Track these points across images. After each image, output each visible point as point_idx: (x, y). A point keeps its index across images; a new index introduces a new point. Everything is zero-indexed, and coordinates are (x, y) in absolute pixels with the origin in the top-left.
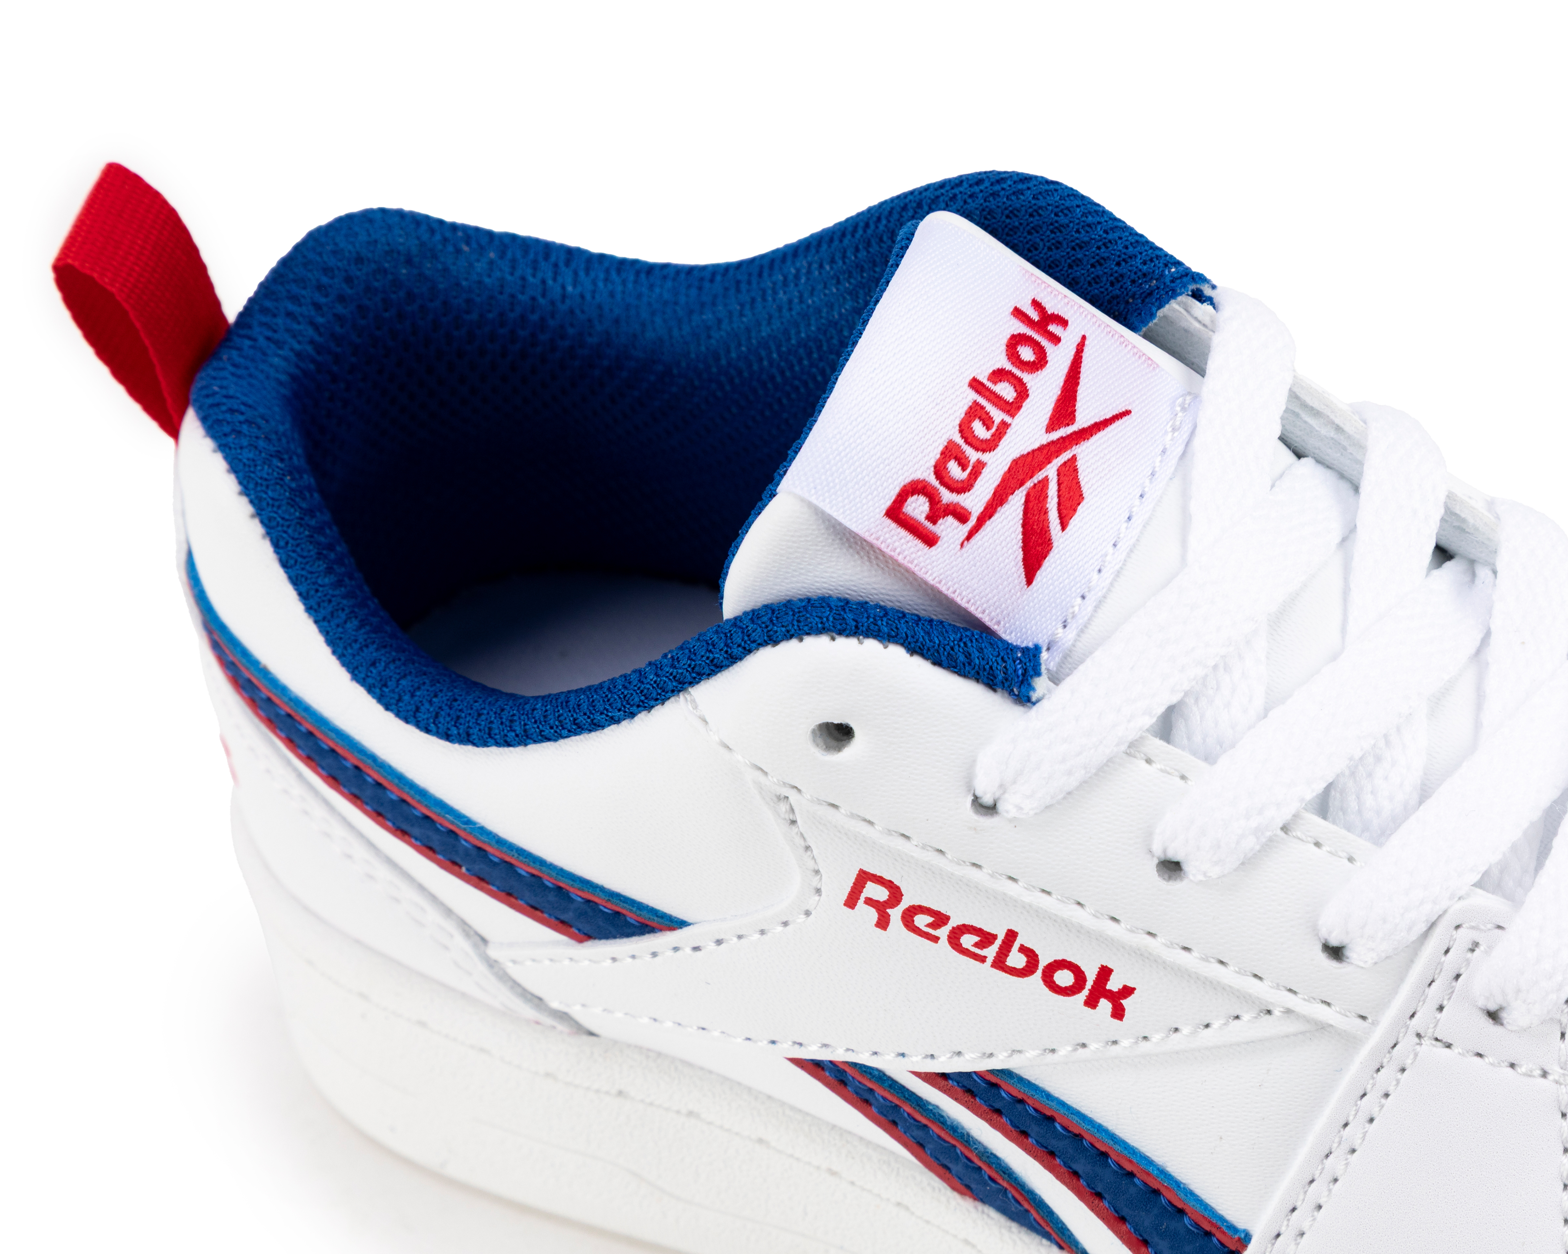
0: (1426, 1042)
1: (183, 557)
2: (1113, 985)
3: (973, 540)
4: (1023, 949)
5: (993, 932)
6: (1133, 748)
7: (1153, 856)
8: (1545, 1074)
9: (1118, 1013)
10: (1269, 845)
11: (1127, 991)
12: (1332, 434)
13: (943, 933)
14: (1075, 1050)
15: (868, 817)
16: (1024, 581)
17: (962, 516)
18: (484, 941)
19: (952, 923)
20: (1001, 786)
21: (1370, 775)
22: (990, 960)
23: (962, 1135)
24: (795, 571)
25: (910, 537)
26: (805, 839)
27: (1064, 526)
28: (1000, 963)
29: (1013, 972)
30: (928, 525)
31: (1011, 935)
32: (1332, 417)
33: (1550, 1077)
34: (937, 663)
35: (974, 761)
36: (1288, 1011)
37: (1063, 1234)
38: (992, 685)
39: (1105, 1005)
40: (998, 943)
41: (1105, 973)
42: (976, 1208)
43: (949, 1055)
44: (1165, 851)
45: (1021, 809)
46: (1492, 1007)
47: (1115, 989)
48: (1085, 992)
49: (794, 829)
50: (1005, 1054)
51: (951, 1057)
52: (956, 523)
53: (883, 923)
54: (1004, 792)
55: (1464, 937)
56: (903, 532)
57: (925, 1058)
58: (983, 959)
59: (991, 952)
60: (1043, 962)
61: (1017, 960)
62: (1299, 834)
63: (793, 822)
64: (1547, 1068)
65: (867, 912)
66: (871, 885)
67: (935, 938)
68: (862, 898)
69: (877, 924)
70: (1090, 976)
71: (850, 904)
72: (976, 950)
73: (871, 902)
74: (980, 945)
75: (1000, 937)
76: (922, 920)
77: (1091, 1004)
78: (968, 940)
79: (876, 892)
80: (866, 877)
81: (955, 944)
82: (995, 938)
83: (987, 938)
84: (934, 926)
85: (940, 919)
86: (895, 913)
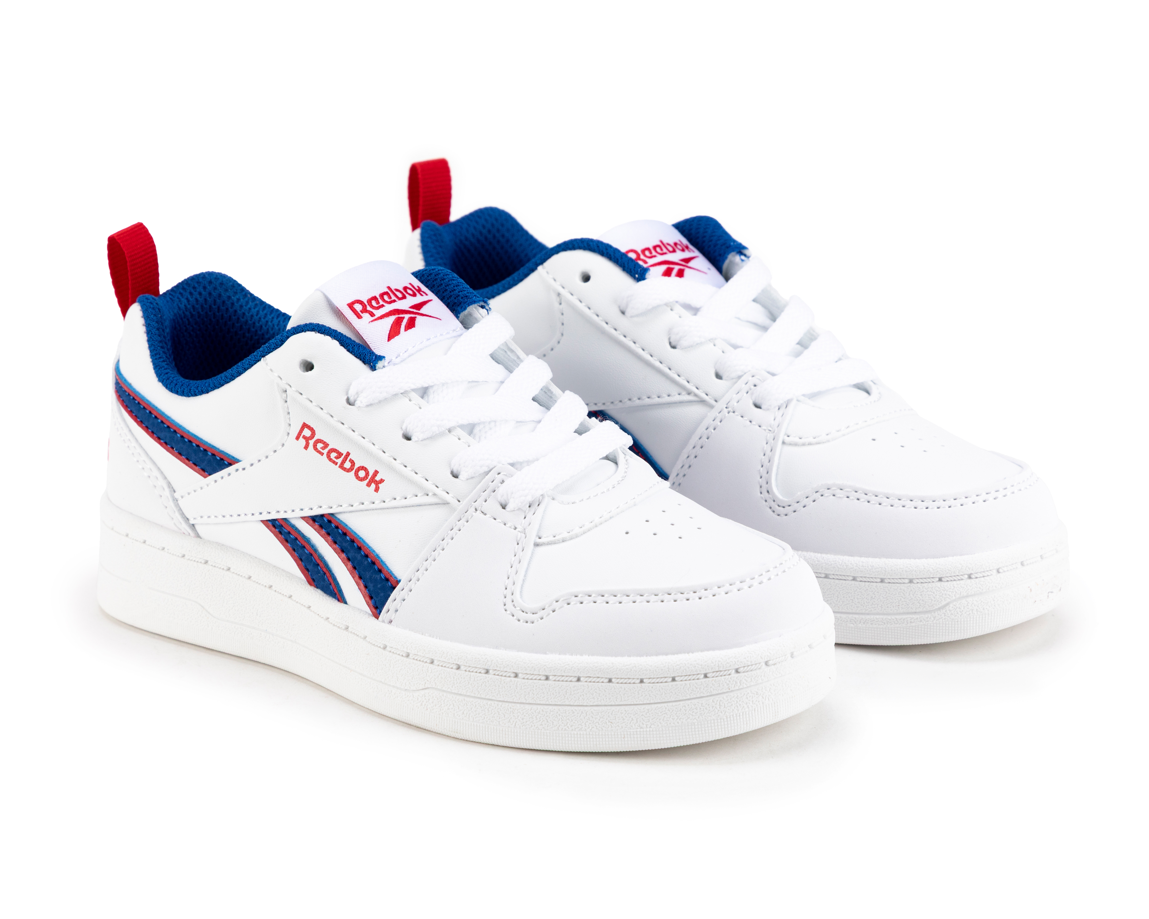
0: (478, 512)
1: (116, 361)
2: (378, 478)
3: (373, 323)
4: (351, 460)
5: (342, 452)
6: (404, 393)
7: (402, 430)
8: (515, 528)
9: (377, 490)
10: (441, 435)
11: (382, 481)
12: (516, 359)
13: (325, 451)
14: (359, 505)
15: (311, 399)
16: (386, 339)
17: (372, 315)
18: (175, 491)
19: (329, 448)
20: (357, 393)
21: (486, 432)
22: (338, 464)
23: (315, 549)
24: (312, 317)
25: (353, 313)
26: (290, 421)
27: (406, 330)
28: (342, 467)
29: (345, 469)
30: (360, 313)
31: (348, 454)
32: (517, 352)
33: (517, 530)
34: (348, 351)
35: (351, 384)
36: (435, 494)
37: (340, 593)
38: (364, 362)
39: (373, 486)
40: (343, 457)
41: (376, 473)
42: (314, 589)
43: (317, 507)
44: (406, 429)
45: (362, 402)
46: (503, 502)
47: (378, 480)
48: (368, 480)
49: (286, 405)
50: (336, 506)
51: (318, 508)
52: (369, 316)
53: (306, 447)
54: (358, 397)
55: (499, 478)
56: (351, 311)
57: (309, 509)
58: (336, 464)
59: (339, 461)
60: (356, 467)
61: (347, 465)
62: (454, 434)
63: (286, 402)
64: (517, 526)
65: (302, 442)
66: (306, 429)
67: (322, 454)
68: (302, 435)
69: (304, 448)
70: (371, 474)
71: (297, 438)
72: (335, 460)
73: (304, 437)
74: (337, 458)
75: (344, 455)
76: (320, 446)
77: (369, 485)
78: (333, 455)
79: (307, 433)
80: (305, 426)
81: (328, 456)
82: (342, 455)
83: (340, 454)
84: (323, 448)
85: (326, 445)
86: (311, 442)
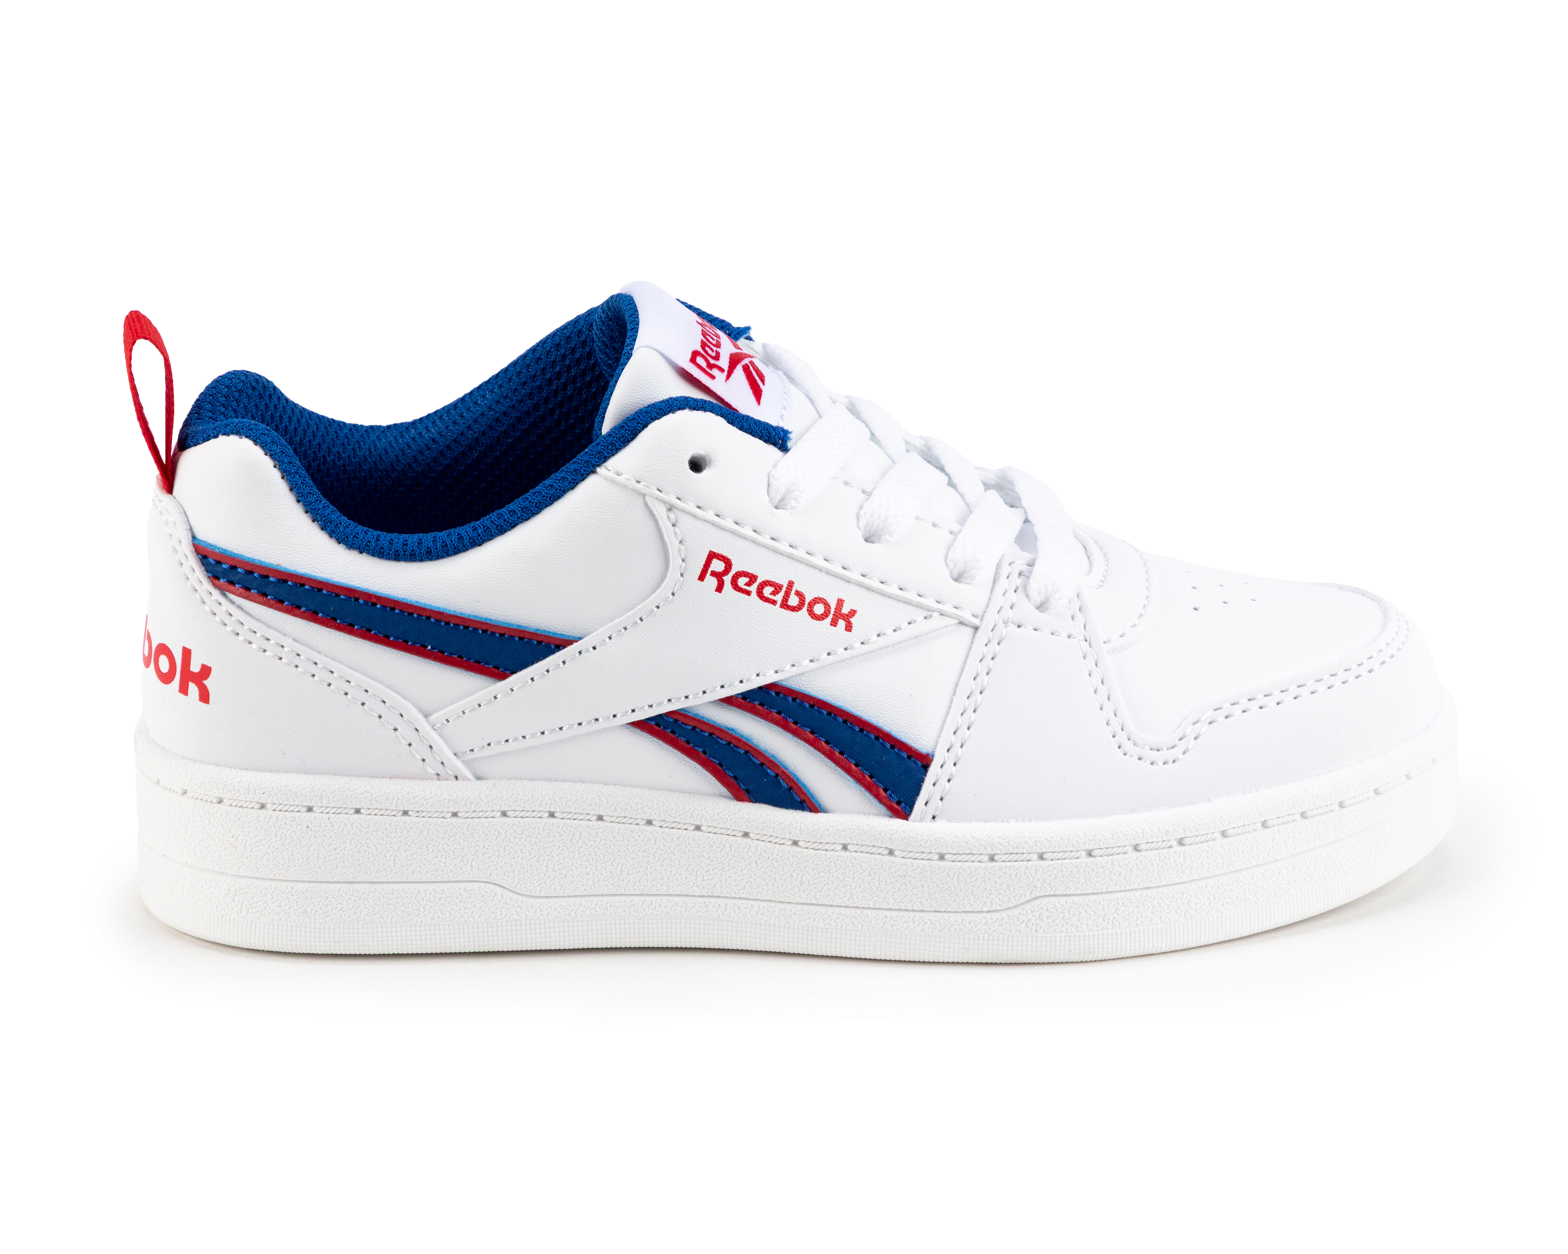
0: (1011, 626)
2: (845, 610)
4: (798, 593)
5: (781, 583)
7: (861, 531)
8: (1070, 636)
9: (849, 628)
11: (853, 613)
13: (753, 588)
14: (827, 656)
15: (717, 513)
16: (756, 403)
19: (759, 581)
22: (779, 603)
23: (751, 743)
26: (683, 553)
27: (764, 384)
28: (785, 605)
29: (790, 608)
31: (791, 584)
33: (1074, 638)
34: (740, 428)
36: (941, 614)
38: (769, 442)
39: (842, 623)
40: (784, 589)
41: (840, 602)
44: (867, 526)
46: (1039, 603)
47: (846, 613)
48: (831, 616)
49: (674, 530)
50: (787, 667)
51: (754, 678)
53: (719, 589)
55: (1014, 570)
58: (775, 603)
60: (808, 600)
63: (674, 525)
64: (1072, 633)
65: (711, 582)
66: (715, 561)
67: (748, 593)
68: (709, 572)
69: (716, 590)
70: (833, 606)
71: (702, 578)
72: (772, 597)
73: (714, 574)
74: (774, 593)
75: (785, 586)
76: (742, 582)
77: (834, 623)
78: (767, 591)
79: (717, 566)
80: (712, 556)
81: (760, 594)
82: (782, 586)
83: (777, 588)
84: (749, 584)
85: (752, 578)
86: (727, 579)
